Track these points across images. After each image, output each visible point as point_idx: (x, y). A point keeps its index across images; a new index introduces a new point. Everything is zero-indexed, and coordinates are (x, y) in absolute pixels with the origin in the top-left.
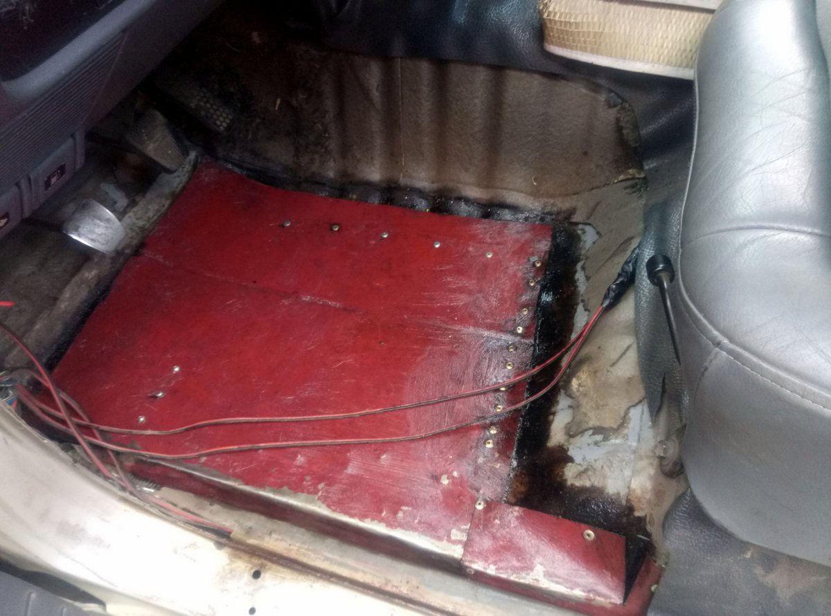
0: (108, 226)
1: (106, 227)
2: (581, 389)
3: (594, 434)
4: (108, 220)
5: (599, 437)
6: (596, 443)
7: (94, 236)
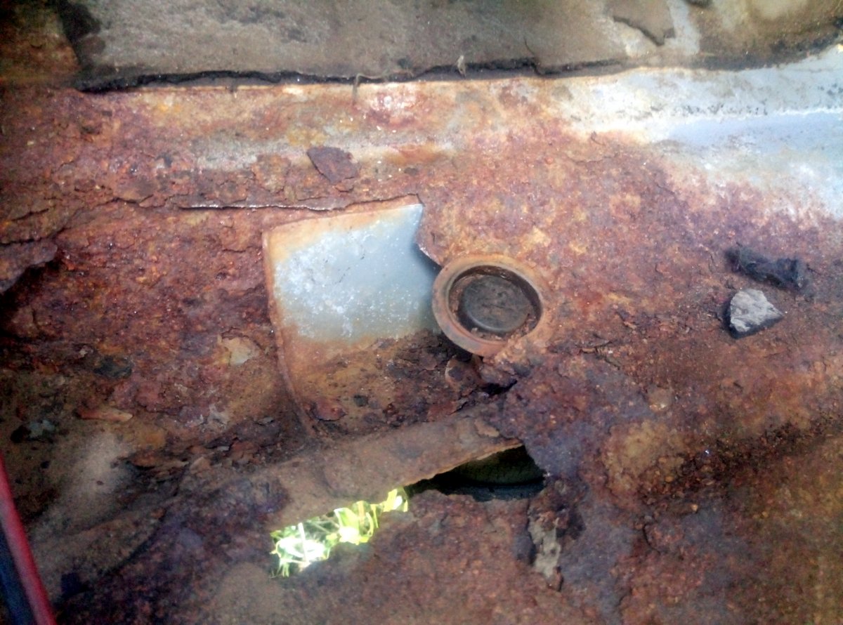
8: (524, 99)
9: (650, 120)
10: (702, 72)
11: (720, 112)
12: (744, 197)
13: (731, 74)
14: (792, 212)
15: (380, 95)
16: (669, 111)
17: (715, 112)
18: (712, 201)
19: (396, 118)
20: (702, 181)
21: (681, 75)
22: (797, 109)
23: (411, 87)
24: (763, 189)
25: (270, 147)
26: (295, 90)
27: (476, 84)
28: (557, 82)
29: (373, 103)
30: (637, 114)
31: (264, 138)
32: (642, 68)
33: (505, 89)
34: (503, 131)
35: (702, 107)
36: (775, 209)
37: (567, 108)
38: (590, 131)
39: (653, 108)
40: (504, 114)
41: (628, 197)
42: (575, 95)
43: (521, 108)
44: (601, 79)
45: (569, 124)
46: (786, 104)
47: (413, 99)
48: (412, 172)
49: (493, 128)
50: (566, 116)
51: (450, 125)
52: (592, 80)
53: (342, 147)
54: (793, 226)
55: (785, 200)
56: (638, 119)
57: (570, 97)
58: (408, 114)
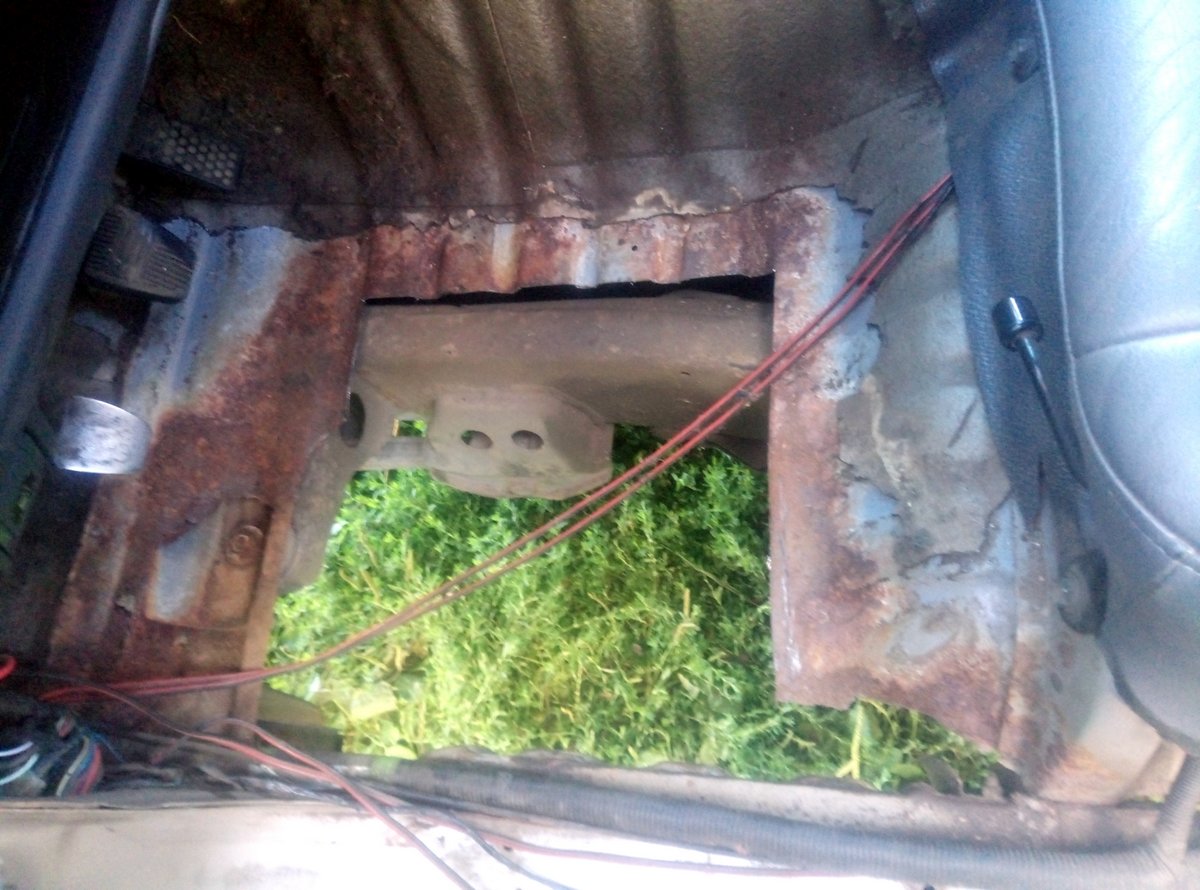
0: (119, 429)
1: (119, 433)
2: (907, 485)
3: (943, 563)
4: (117, 420)
5: (953, 568)
6: (950, 577)
7: (106, 456)
9: (159, 395)
10: (142, 340)
11: (172, 349)
12: (226, 378)
14: (245, 357)
16: (158, 380)
17: (170, 352)
18: (221, 400)
20: (208, 396)
24: (226, 364)
35: (164, 358)
36: (239, 366)
39: (153, 388)
41: (199, 443)
54: (252, 363)
55: (237, 355)
56: (156, 402)
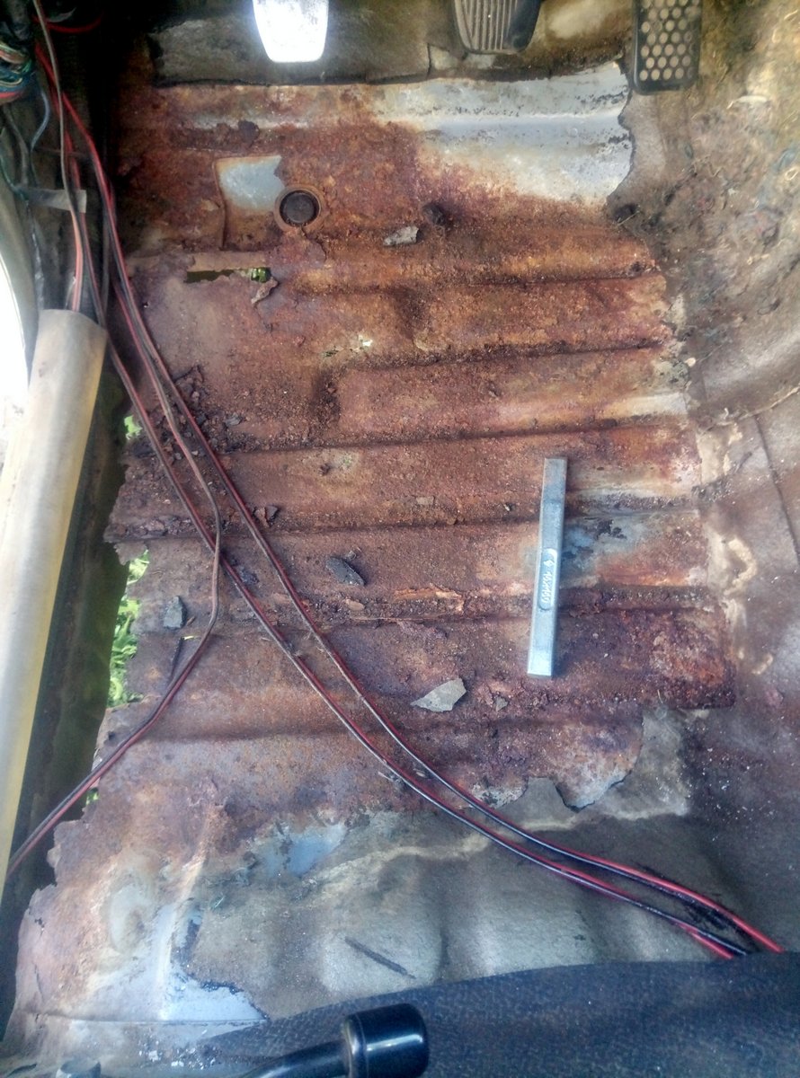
8: (355, 98)
9: (429, 116)
11: (481, 114)
12: (461, 173)
13: (506, 84)
14: (489, 186)
15: (279, 92)
16: (444, 110)
17: (477, 113)
19: (283, 106)
21: (466, 85)
22: (545, 113)
23: (295, 88)
24: (477, 169)
25: (224, 120)
26: (240, 88)
27: (330, 87)
28: (379, 88)
29: (274, 97)
30: (422, 111)
31: (222, 114)
32: (440, 79)
33: (346, 91)
34: (336, 118)
35: (469, 109)
36: (478, 183)
37: (379, 105)
38: (388, 120)
39: (435, 108)
40: (340, 107)
41: (387, 165)
42: (387, 96)
43: (351, 104)
44: (409, 85)
45: (375, 116)
46: (539, 109)
47: (294, 96)
48: (282, 138)
49: (331, 116)
50: (375, 111)
51: (309, 113)
52: (403, 86)
53: (254, 122)
54: (484, 195)
55: (489, 178)
56: (421, 114)
57: (384, 98)
58: (289, 105)
